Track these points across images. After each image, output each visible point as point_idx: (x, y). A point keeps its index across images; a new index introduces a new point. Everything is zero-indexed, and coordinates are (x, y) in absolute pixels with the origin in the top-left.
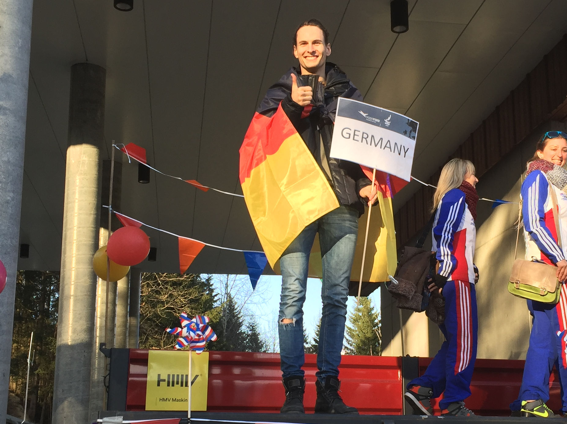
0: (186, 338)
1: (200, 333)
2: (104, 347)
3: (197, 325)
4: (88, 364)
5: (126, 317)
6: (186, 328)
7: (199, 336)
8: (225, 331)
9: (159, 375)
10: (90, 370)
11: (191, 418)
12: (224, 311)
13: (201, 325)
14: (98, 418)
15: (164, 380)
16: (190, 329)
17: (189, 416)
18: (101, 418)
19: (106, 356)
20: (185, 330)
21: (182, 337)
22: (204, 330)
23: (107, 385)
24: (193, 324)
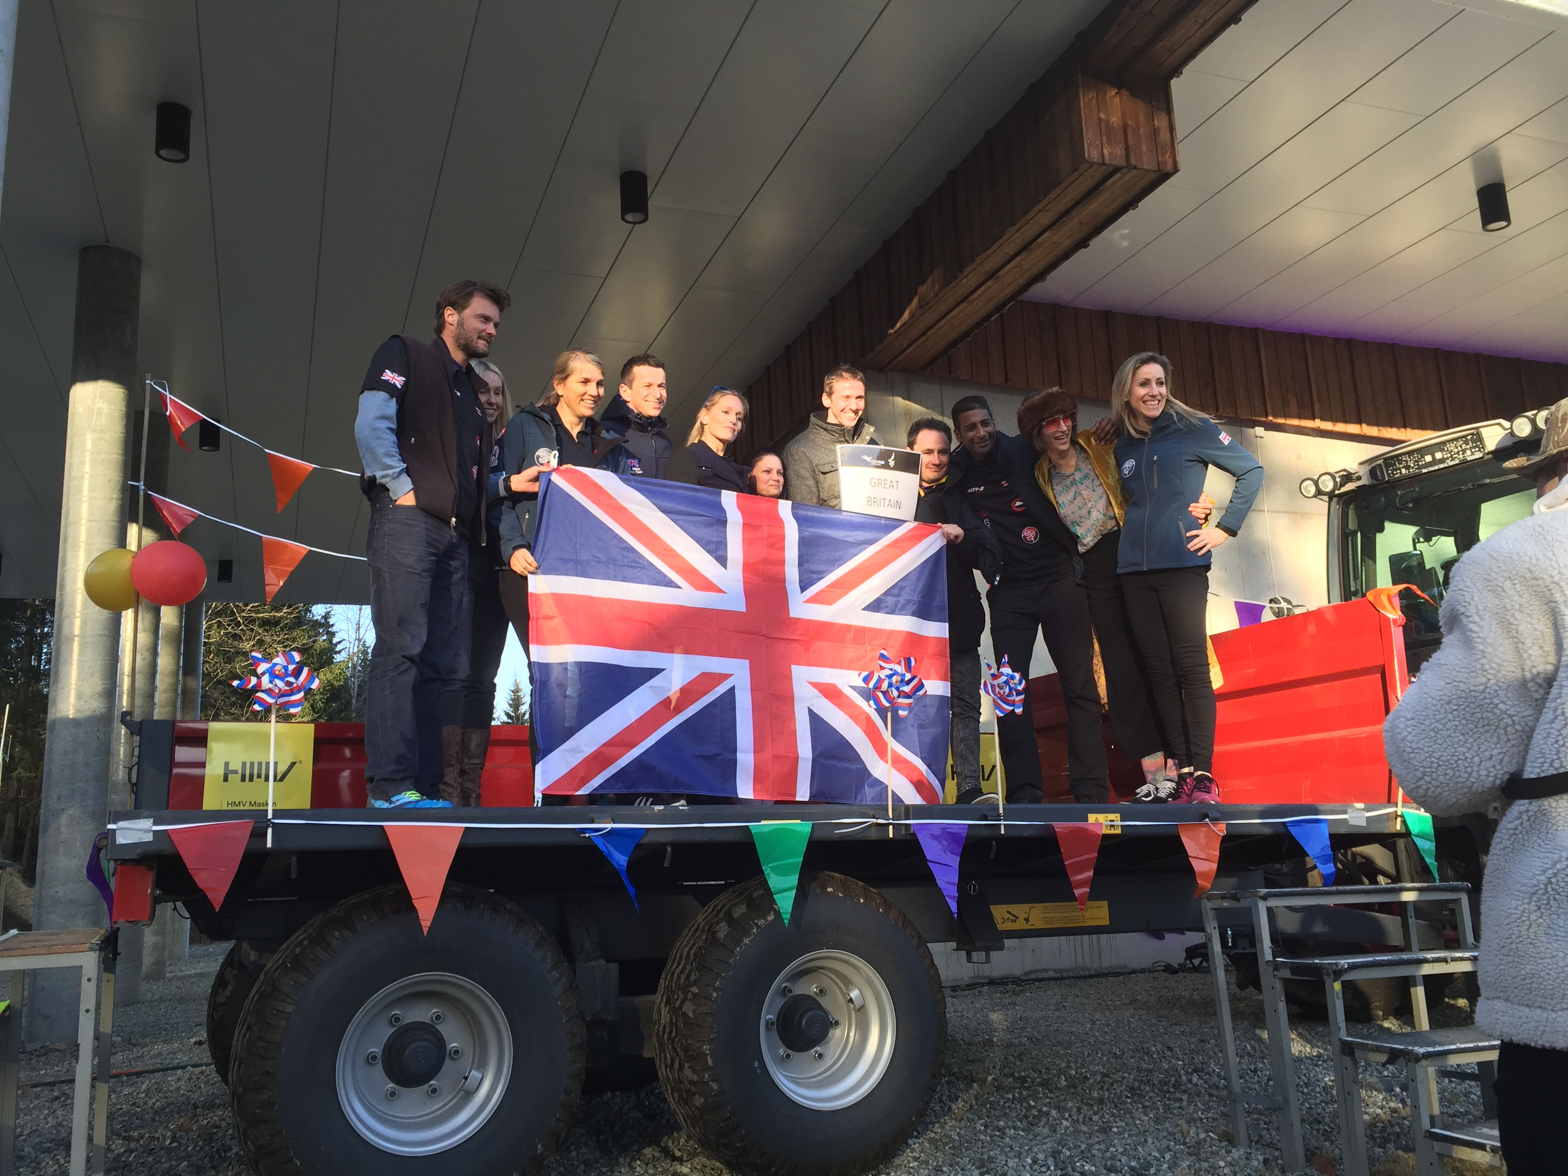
0: (269, 692)
1: (291, 679)
2: (128, 718)
3: (286, 668)
4: (106, 750)
5: (177, 675)
6: (267, 675)
7: (289, 684)
8: (354, 701)
9: (227, 764)
10: (109, 762)
11: (273, 818)
12: (354, 667)
13: (291, 667)
14: (109, 823)
15: (236, 772)
16: (273, 675)
17: (270, 816)
18: (115, 822)
19: (132, 734)
20: (265, 679)
21: (263, 691)
22: (297, 673)
23: (134, 780)
24: (278, 668)
